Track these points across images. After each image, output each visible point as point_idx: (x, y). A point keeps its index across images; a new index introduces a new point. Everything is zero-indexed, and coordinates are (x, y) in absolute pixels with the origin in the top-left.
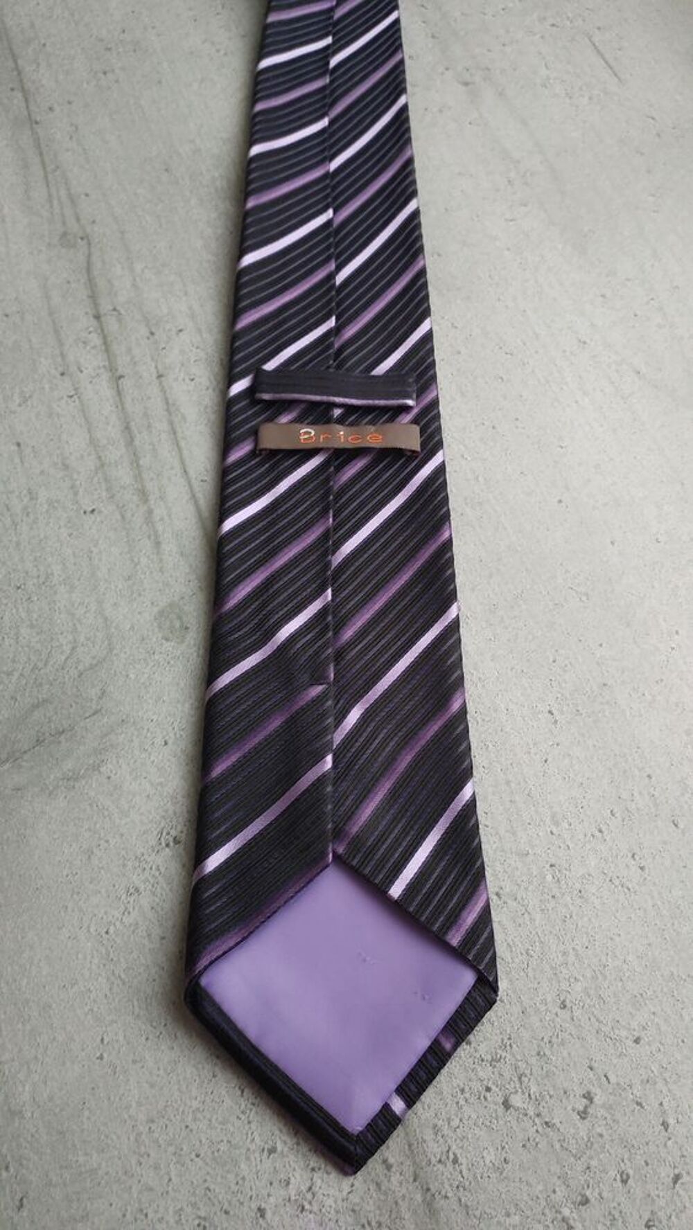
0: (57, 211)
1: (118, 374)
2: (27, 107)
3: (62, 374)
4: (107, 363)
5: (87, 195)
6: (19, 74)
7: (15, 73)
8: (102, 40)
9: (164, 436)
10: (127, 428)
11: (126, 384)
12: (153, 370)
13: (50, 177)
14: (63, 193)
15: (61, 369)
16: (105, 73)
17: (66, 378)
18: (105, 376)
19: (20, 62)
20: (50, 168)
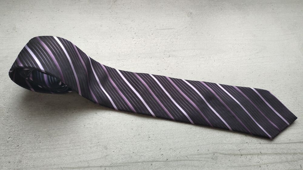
0: (203, 159)
1: (259, 153)
2: (160, 161)
3: (260, 167)
4: (256, 155)
5: (198, 150)
6: (145, 162)
7: (144, 163)
8: (135, 136)
9: (278, 146)
10: (276, 154)
11: (263, 152)
12: (258, 145)
13: (190, 159)
14: (196, 156)
15: (259, 167)
16: (149, 137)
17: (262, 166)
18: (260, 156)
19: (139, 161)
20: (186, 158)
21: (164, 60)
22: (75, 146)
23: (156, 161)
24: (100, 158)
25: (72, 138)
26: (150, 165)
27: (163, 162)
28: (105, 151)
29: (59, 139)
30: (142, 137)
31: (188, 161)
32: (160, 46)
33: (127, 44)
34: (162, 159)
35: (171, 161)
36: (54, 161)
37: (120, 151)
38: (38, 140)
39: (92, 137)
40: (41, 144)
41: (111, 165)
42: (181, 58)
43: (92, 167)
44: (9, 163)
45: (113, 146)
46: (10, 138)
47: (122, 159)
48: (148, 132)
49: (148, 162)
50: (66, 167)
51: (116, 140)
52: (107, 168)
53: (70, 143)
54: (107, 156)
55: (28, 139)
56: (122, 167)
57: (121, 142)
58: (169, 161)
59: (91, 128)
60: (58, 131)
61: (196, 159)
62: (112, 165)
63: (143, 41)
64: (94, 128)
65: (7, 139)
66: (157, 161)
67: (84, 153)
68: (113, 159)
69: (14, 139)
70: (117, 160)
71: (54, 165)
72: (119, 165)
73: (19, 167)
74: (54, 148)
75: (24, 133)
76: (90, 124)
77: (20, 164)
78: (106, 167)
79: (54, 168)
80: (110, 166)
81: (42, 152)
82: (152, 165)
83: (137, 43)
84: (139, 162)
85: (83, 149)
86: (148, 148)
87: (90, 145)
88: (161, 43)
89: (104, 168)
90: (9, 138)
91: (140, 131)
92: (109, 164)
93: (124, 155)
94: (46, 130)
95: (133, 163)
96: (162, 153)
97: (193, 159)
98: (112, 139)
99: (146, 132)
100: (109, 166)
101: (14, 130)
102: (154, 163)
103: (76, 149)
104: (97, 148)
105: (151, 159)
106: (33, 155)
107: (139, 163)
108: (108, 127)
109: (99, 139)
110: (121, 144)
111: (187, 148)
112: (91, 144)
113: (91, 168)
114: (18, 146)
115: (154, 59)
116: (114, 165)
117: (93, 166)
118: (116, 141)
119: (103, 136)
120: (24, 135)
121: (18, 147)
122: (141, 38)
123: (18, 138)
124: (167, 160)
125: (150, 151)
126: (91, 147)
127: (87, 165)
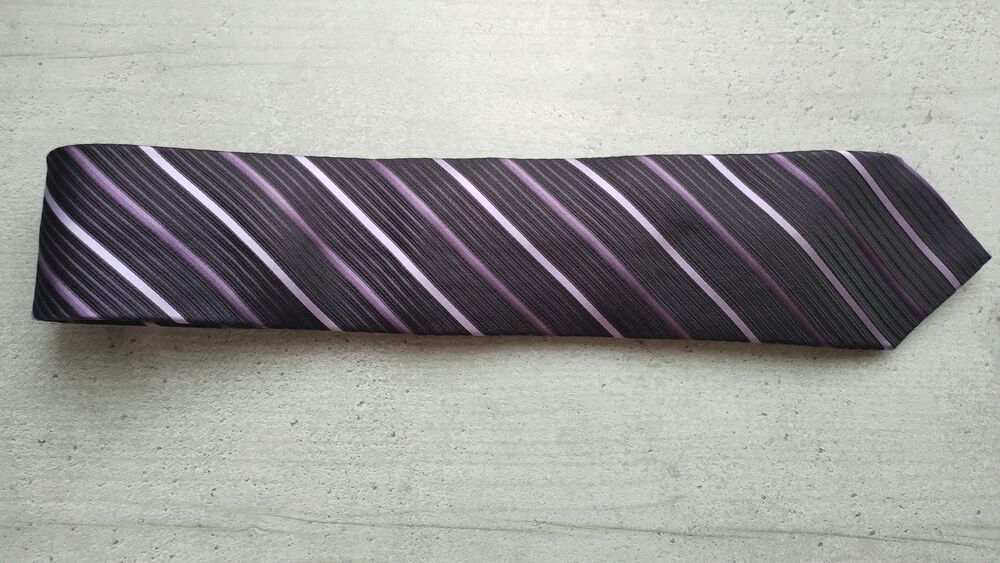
21: (904, 132)
22: (574, 455)
23: (835, 535)
24: (656, 506)
25: (564, 425)
26: (814, 544)
27: (857, 539)
28: (672, 481)
29: (520, 426)
30: (797, 446)
31: (940, 544)
32: (896, 62)
33: (763, 38)
34: (854, 528)
35: (885, 539)
36: (512, 498)
37: (719, 487)
38: (456, 420)
39: (629, 427)
40: (464, 436)
41: (690, 530)
42: (975, 128)
43: (630, 529)
44: (375, 488)
45: (697, 467)
46: (364, 405)
47: (727, 514)
48: (819, 431)
49: (811, 533)
50: (549, 520)
51: (708, 447)
52: (679, 539)
53: (558, 443)
54: (677, 498)
55: (422, 415)
56: (726, 541)
57: (725, 457)
58: (879, 539)
59: (623, 395)
60: (515, 394)
61: (966, 540)
62: (693, 532)
63: (830, 32)
64: (635, 397)
65: (356, 408)
66: (840, 535)
67: (603, 483)
68: (698, 510)
69: (376, 411)
70: (711, 516)
71: (514, 509)
72: (716, 533)
73: (407, 506)
74: (510, 456)
75: (407, 391)
76: (621, 381)
77: (408, 496)
78: (675, 534)
79: (516, 518)
80: (688, 535)
81: (472, 464)
82: (821, 544)
83: (806, 36)
84: (781, 532)
85: (600, 468)
86: (814, 488)
87: (622, 456)
88: (901, 47)
89: (668, 538)
90: (361, 403)
91: (791, 425)
92: (684, 527)
93: (733, 502)
94: (476, 387)
95: (762, 531)
96: (857, 509)
97: (955, 538)
98: (696, 444)
99: (810, 429)
100: (685, 534)
101: (371, 377)
102: (828, 541)
103: (577, 464)
104: (646, 470)
105: (820, 527)
106: (446, 471)
107: (779, 536)
108: (684, 398)
109: (651, 440)
110: (725, 463)
111: (942, 502)
112: (628, 452)
113: (628, 532)
114: (394, 435)
115: (868, 127)
116: (699, 531)
117: (634, 526)
118: (708, 450)
119: (665, 428)
120: (407, 400)
121: (393, 439)
122: (823, 14)
123: (389, 407)
124: (872, 533)
125: (819, 498)
126: (626, 464)
127: (614, 522)
